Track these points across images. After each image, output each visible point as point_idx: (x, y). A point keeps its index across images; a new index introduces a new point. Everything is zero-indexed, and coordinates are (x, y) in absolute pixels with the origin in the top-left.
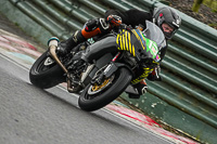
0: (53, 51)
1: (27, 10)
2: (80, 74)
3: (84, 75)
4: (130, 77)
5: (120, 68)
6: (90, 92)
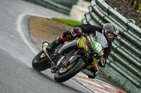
0: (45, 49)
1: (116, 67)
2: (57, 61)
3: (59, 62)
6: (61, 72)
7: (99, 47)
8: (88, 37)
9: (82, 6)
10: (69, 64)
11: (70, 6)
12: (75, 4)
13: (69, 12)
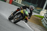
4: (22, 18)
5: (21, 16)
6: (15, 20)
7: (27, 13)
8: (24, 10)
9: (44, 11)
10: (18, 18)
11: (40, 11)
12: (42, 10)
13: (40, 13)
